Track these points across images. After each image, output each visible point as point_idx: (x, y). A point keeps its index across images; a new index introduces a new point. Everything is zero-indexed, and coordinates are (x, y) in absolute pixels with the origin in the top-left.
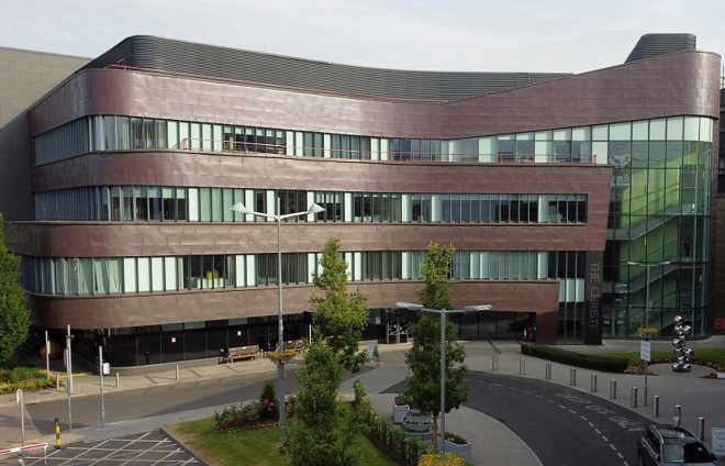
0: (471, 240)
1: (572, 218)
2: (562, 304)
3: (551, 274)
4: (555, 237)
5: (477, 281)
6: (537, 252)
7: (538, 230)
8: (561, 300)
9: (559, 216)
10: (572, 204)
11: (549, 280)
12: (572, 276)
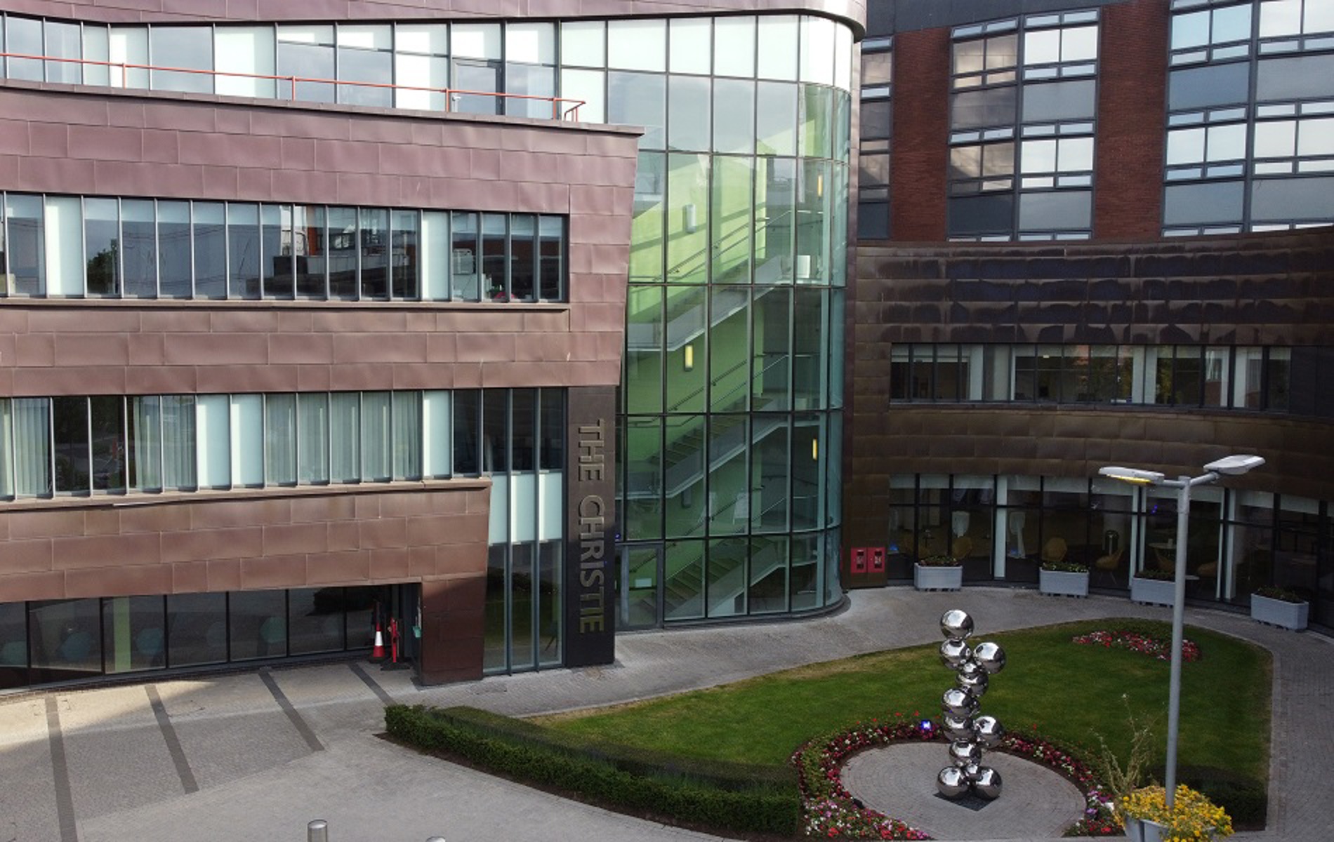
0: (198, 359)
1: (523, 288)
2: (498, 551)
3: (465, 460)
4: (472, 344)
5: (224, 495)
6: (419, 393)
7: (421, 325)
8: (495, 537)
9: (485, 283)
10: (524, 247)
11: (459, 479)
12: (525, 464)
